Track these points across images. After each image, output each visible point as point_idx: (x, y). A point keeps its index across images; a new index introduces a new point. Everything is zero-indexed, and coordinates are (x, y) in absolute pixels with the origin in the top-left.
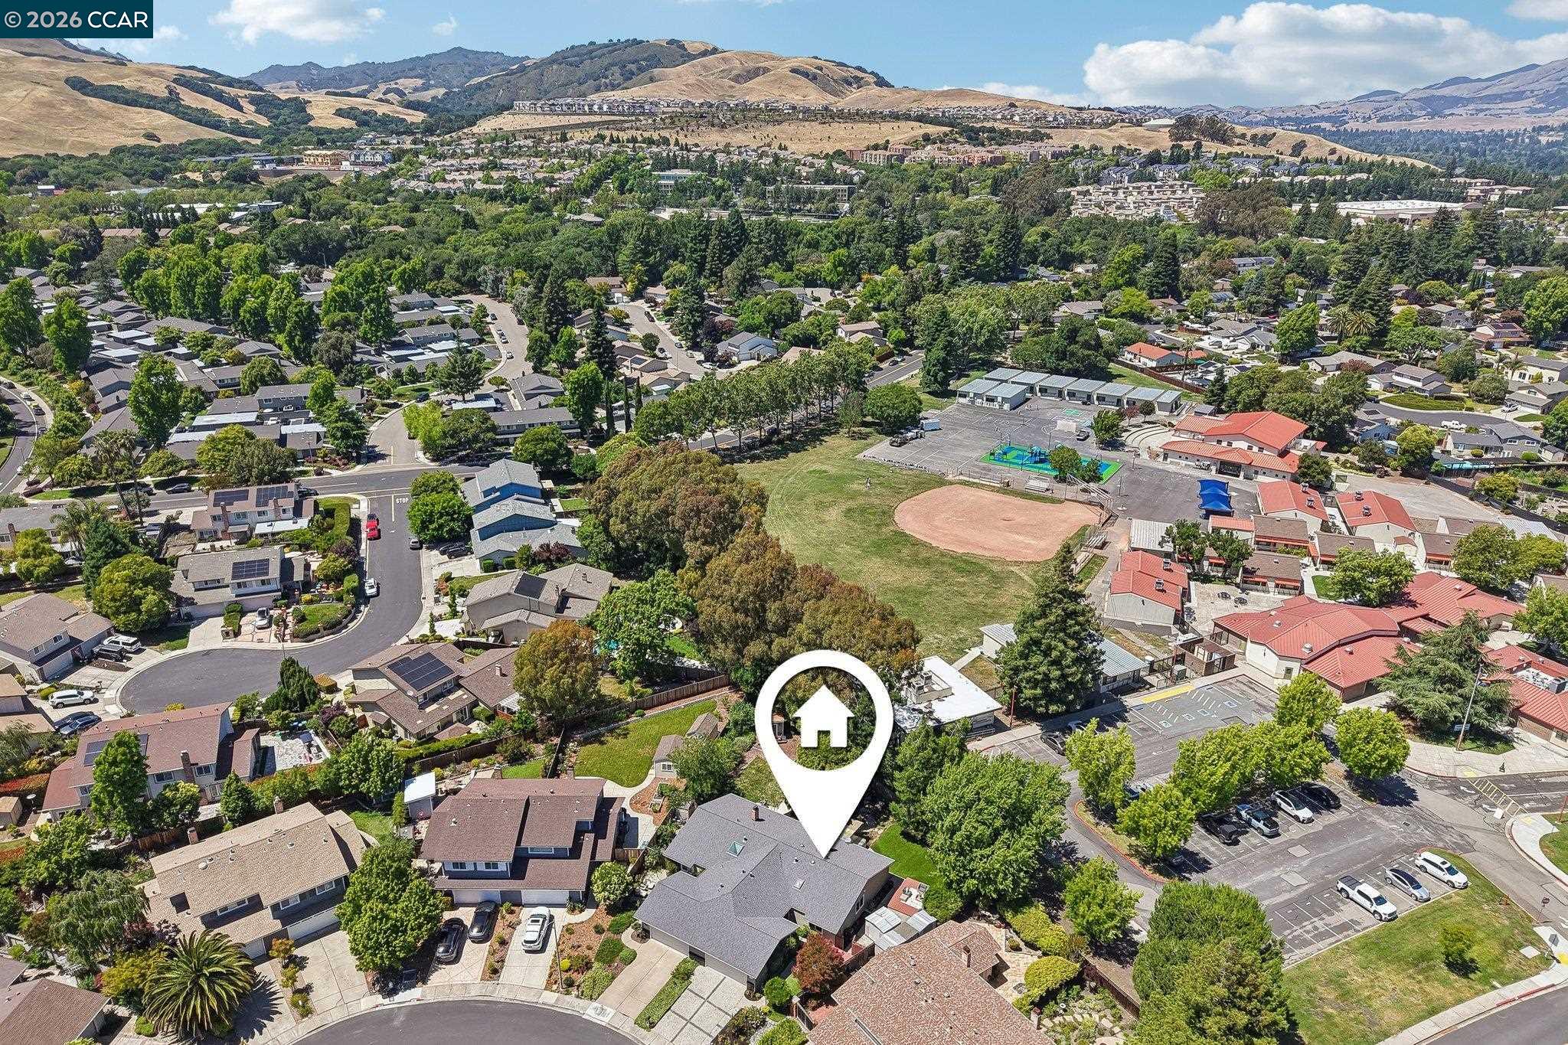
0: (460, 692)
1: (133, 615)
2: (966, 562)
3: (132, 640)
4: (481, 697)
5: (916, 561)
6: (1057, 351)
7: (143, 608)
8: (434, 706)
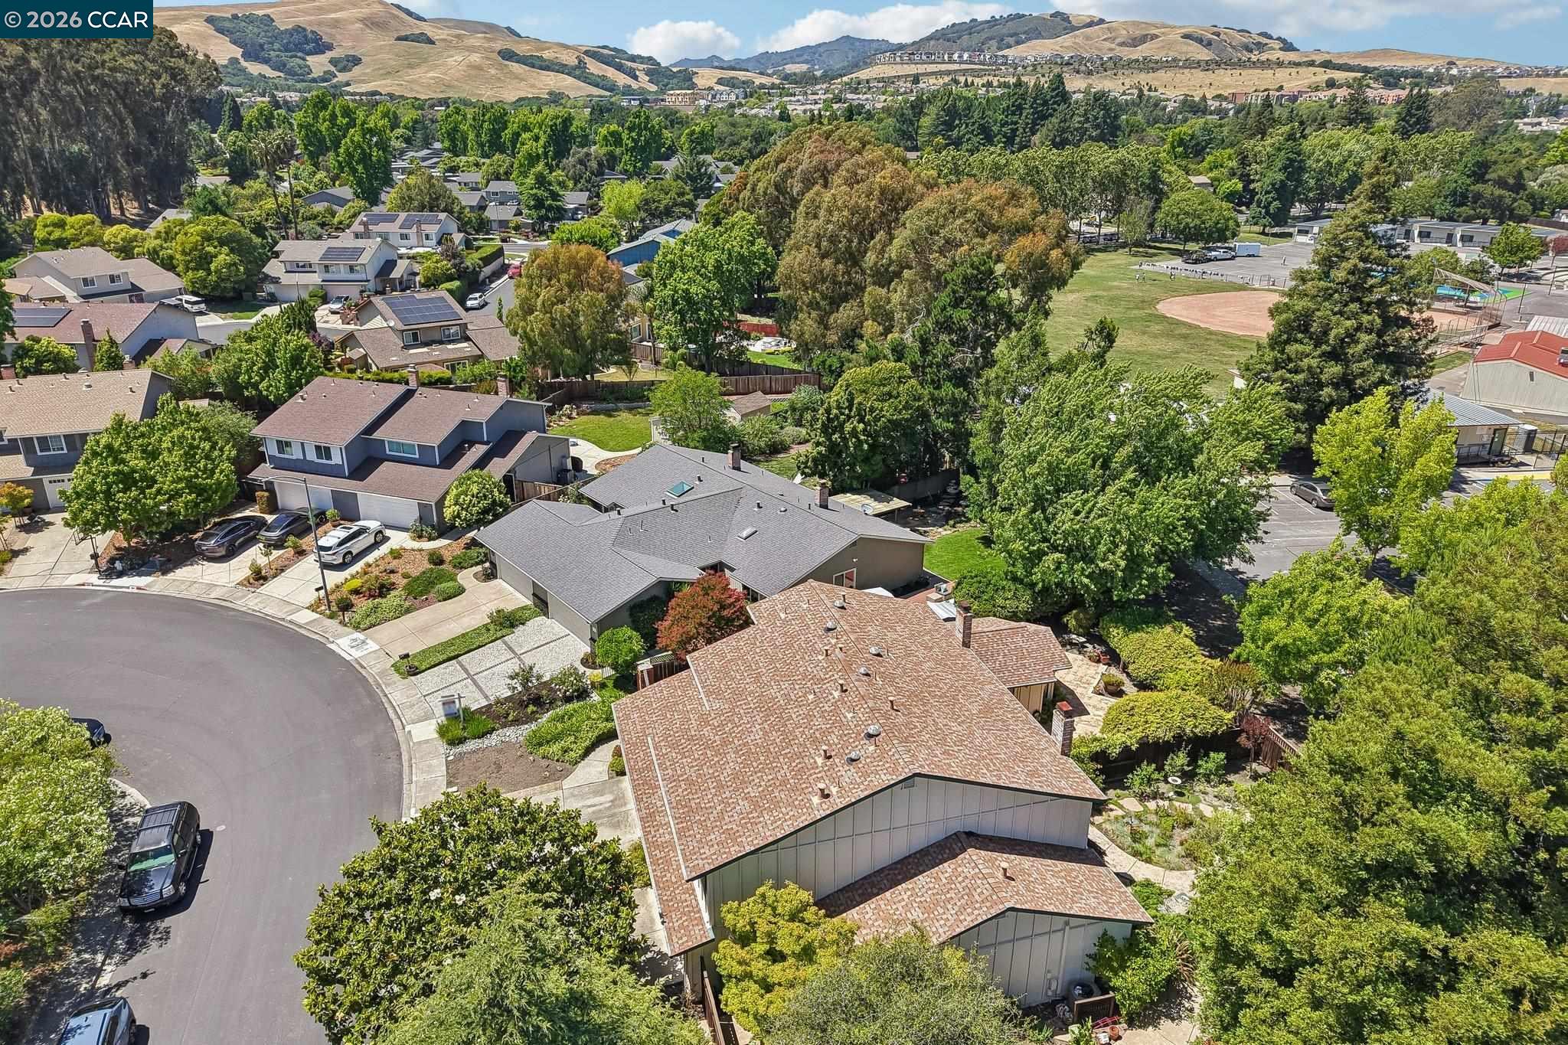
0: (465, 345)
1: (201, 273)
2: (1245, 341)
3: (195, 299)
4: (486, 351)
5: (1169, 335)
6: (1454, 193)
7: (213, 267)
8: (425, 350)
